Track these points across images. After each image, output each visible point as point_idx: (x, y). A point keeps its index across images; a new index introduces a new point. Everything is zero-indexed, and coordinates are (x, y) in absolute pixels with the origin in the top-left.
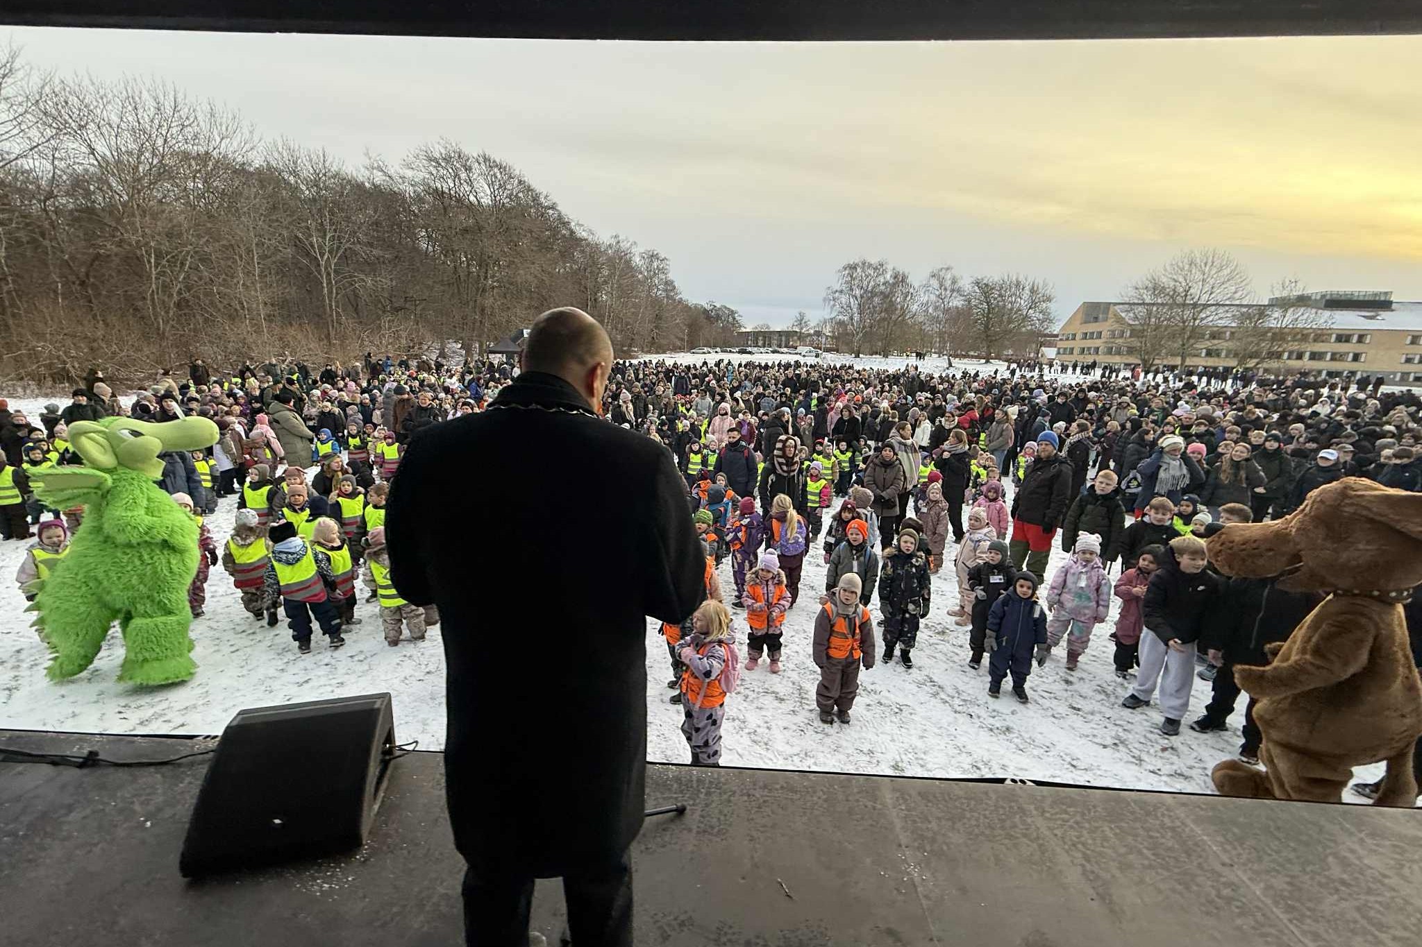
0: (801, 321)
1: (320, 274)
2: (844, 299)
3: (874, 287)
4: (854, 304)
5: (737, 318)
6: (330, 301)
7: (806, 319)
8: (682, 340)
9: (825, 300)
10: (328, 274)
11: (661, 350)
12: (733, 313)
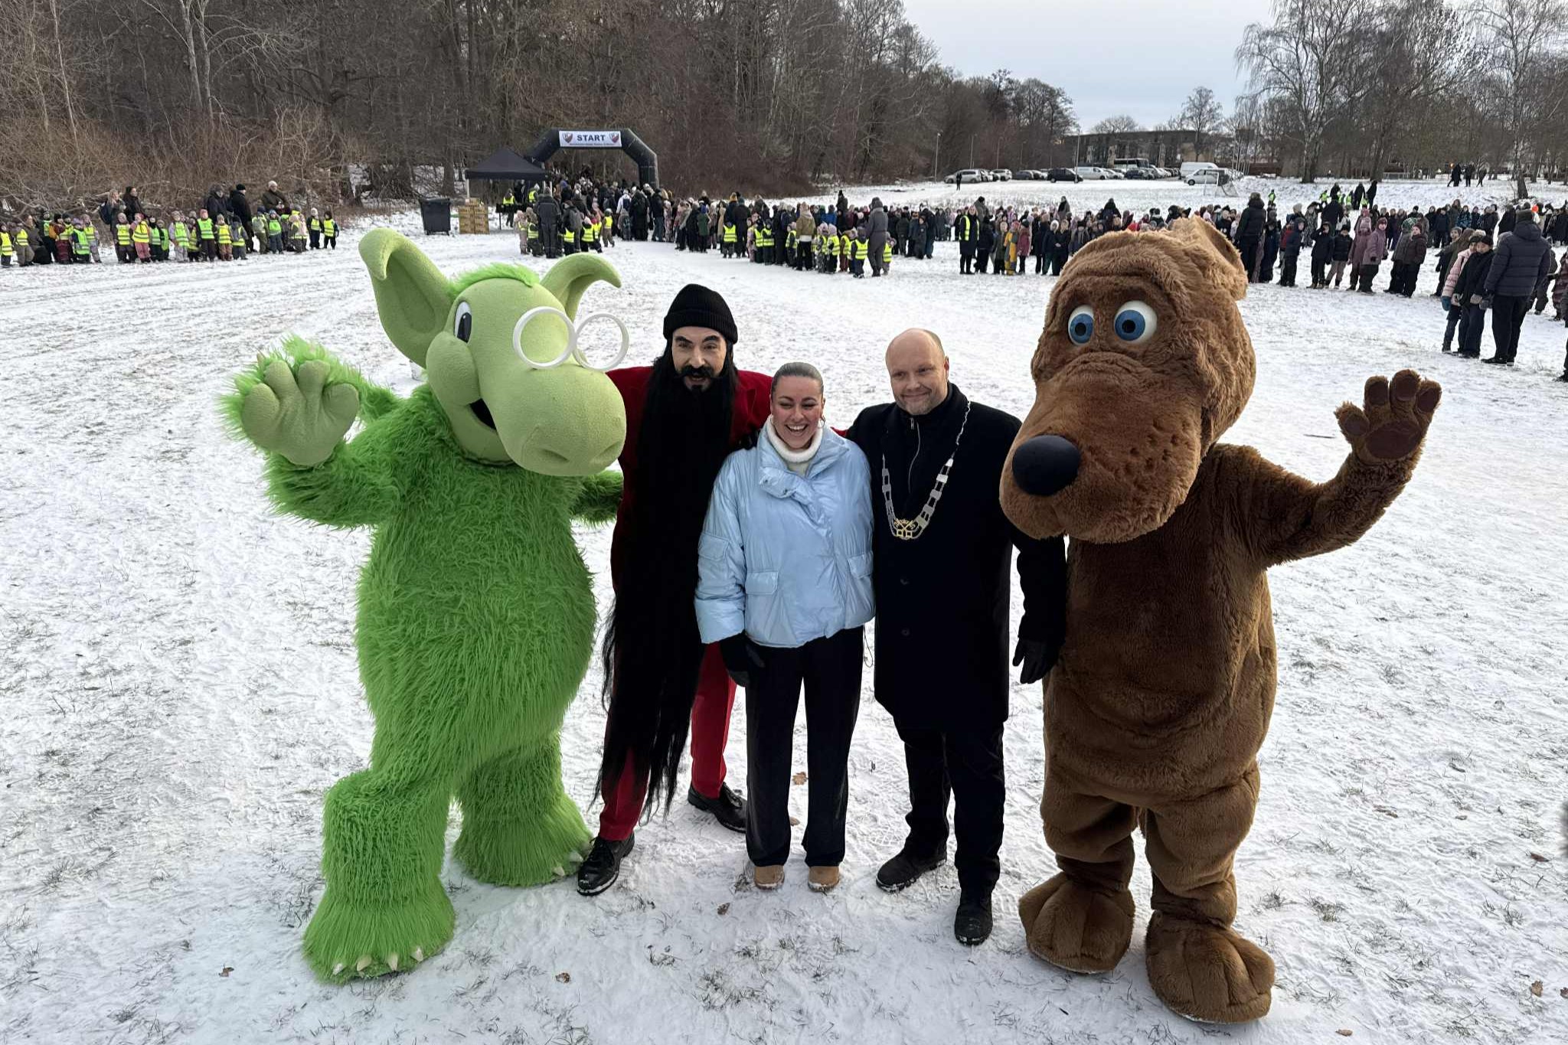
0: (1201, 103)
1: (183, 32)
2: (1282, 50)
3: (1357, 21)
4: (1307, 59)
5: (1063, 106)
6: (202, 82)
7: (1212, 102)
8: (930, 154)
9: (1240, 54)
10: (196, 32)
11: (884, 175)
12: (1051, 94)
